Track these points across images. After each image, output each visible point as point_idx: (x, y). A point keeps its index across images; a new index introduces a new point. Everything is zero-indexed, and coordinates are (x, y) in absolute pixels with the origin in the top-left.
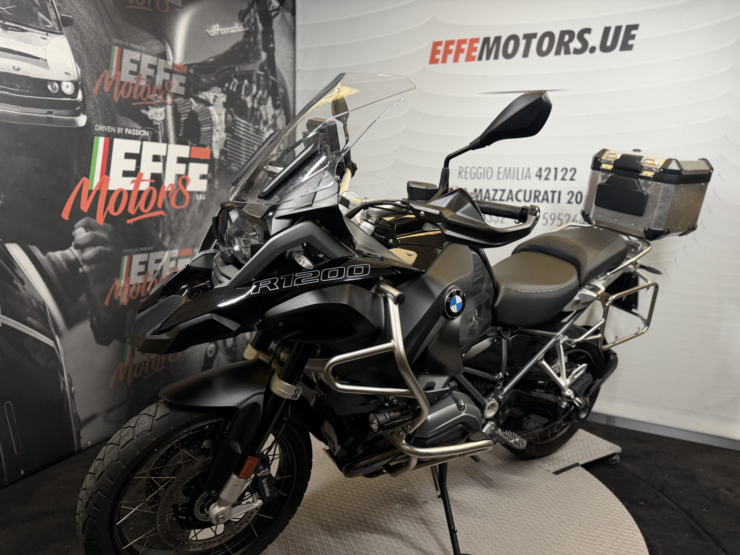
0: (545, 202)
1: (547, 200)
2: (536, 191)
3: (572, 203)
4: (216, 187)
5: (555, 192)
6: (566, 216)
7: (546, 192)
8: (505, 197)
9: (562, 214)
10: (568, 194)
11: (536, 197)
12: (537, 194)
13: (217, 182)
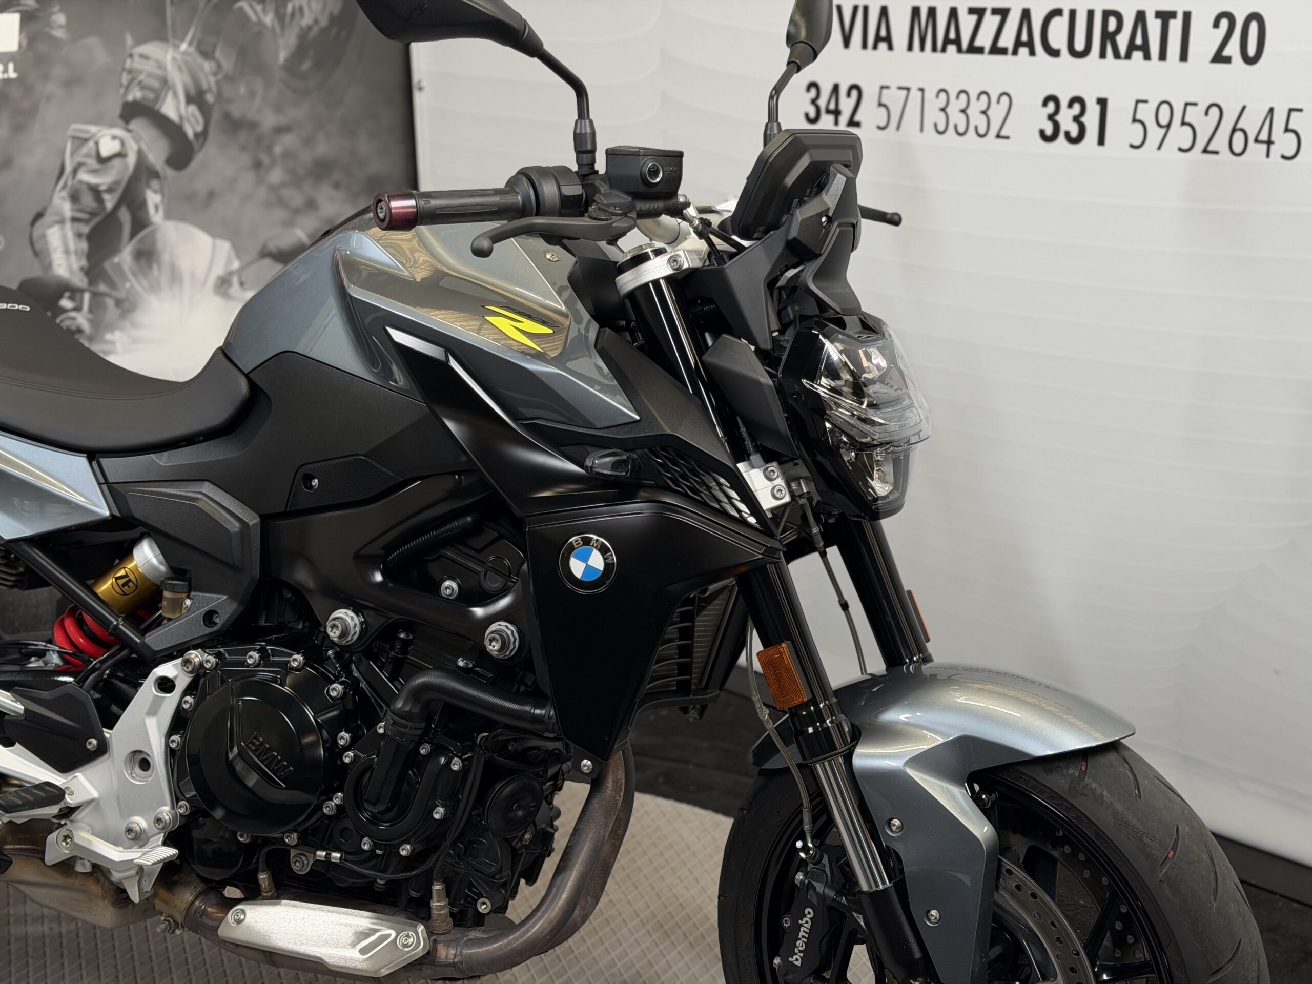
0: (1138, 55)
1: (1145, 48)
2: (1107, 14)
3: (1228, 60)
4: (59, 34)
5: (1173, 15)
6: (1207, 113)
7: (1141, 17)
8: (1007, 40)
9: (1195, 104)
10: (1216, 25)
11: (1109, 37)
12: (1112, 24)
13: (60, 19)
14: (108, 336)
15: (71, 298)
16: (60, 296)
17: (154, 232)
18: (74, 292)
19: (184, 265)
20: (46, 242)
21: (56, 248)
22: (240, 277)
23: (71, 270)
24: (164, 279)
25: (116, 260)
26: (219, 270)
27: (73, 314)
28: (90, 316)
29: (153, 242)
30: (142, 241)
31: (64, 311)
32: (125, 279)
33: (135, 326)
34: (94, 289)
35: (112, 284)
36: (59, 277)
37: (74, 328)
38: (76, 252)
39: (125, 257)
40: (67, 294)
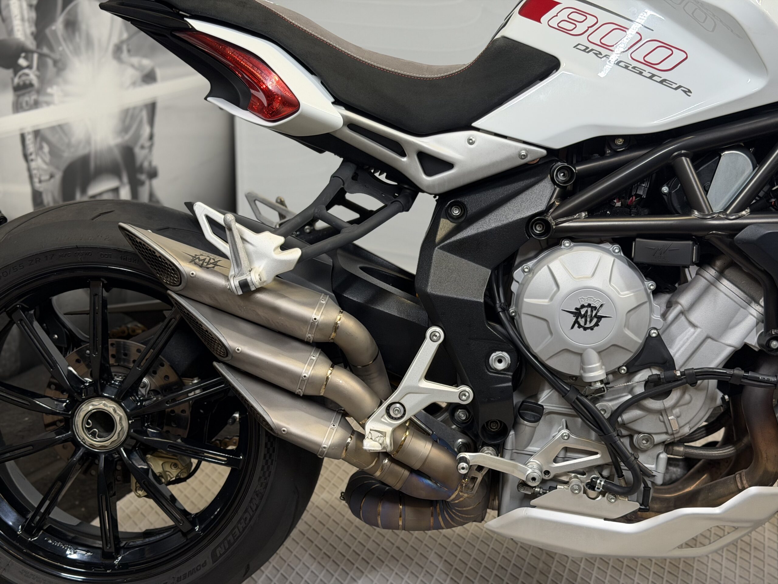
14: (49, 90)
15: (26, 58)
16: (18, 57)
17: (76, 6)
18: (28, 53)
19: (95, 33)
20: (9, 11)
21: (16, 16)
22: (128, 45)
23: (25, 35)
24: (83, 44)
25: (53, 28)
26: (115, 40)
27: (26, 71)
28: (37, 73)
29: (76, 15)
30: (69, 13)
31: (22, 68)
32: (60, 44)
33: (66, 82)
34: (39, 51)
35: (51, 48)
36: (18, 39)
37: (28, 82)
38: (29, 20)
39: (58, 26)
40: (23, 55)
